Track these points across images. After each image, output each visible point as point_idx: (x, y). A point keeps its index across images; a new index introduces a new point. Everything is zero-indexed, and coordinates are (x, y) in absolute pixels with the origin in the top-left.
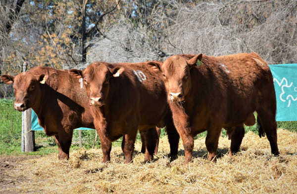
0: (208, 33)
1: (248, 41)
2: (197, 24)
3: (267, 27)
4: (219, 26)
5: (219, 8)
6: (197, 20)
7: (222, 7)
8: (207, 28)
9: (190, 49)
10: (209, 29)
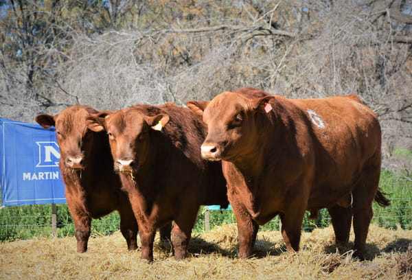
0: (117, 75)
1: (175, 89)
2: (102, 60)
3: (202, 69)
4: (134, 64)
5: (135, 39)
6: (101, 55)
7: (139, 38)
8: (116, 67)
9: (90, 97)
10: (118, 68)
